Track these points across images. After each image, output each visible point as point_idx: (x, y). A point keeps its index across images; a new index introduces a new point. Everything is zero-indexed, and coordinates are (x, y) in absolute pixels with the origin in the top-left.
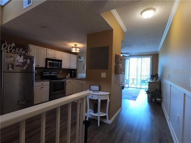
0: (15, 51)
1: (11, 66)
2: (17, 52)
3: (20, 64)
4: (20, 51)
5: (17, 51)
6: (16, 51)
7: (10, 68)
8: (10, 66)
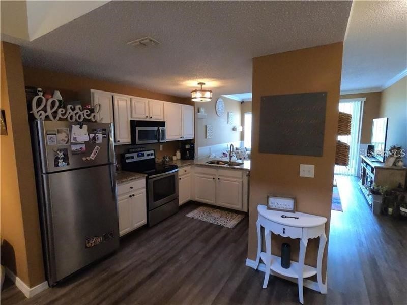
0: (65, 113)
1: (63, 156)
2: (70, 115)
3: (82, 148)
4: (75, 112)
5: (70, 113)
6: (68, 113)
7: (59, 161)
8: (61, 155)
